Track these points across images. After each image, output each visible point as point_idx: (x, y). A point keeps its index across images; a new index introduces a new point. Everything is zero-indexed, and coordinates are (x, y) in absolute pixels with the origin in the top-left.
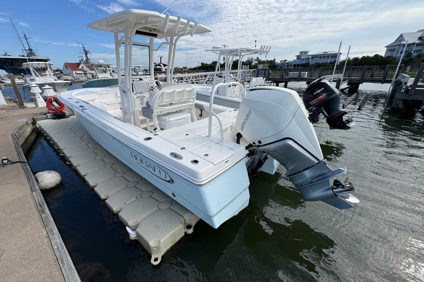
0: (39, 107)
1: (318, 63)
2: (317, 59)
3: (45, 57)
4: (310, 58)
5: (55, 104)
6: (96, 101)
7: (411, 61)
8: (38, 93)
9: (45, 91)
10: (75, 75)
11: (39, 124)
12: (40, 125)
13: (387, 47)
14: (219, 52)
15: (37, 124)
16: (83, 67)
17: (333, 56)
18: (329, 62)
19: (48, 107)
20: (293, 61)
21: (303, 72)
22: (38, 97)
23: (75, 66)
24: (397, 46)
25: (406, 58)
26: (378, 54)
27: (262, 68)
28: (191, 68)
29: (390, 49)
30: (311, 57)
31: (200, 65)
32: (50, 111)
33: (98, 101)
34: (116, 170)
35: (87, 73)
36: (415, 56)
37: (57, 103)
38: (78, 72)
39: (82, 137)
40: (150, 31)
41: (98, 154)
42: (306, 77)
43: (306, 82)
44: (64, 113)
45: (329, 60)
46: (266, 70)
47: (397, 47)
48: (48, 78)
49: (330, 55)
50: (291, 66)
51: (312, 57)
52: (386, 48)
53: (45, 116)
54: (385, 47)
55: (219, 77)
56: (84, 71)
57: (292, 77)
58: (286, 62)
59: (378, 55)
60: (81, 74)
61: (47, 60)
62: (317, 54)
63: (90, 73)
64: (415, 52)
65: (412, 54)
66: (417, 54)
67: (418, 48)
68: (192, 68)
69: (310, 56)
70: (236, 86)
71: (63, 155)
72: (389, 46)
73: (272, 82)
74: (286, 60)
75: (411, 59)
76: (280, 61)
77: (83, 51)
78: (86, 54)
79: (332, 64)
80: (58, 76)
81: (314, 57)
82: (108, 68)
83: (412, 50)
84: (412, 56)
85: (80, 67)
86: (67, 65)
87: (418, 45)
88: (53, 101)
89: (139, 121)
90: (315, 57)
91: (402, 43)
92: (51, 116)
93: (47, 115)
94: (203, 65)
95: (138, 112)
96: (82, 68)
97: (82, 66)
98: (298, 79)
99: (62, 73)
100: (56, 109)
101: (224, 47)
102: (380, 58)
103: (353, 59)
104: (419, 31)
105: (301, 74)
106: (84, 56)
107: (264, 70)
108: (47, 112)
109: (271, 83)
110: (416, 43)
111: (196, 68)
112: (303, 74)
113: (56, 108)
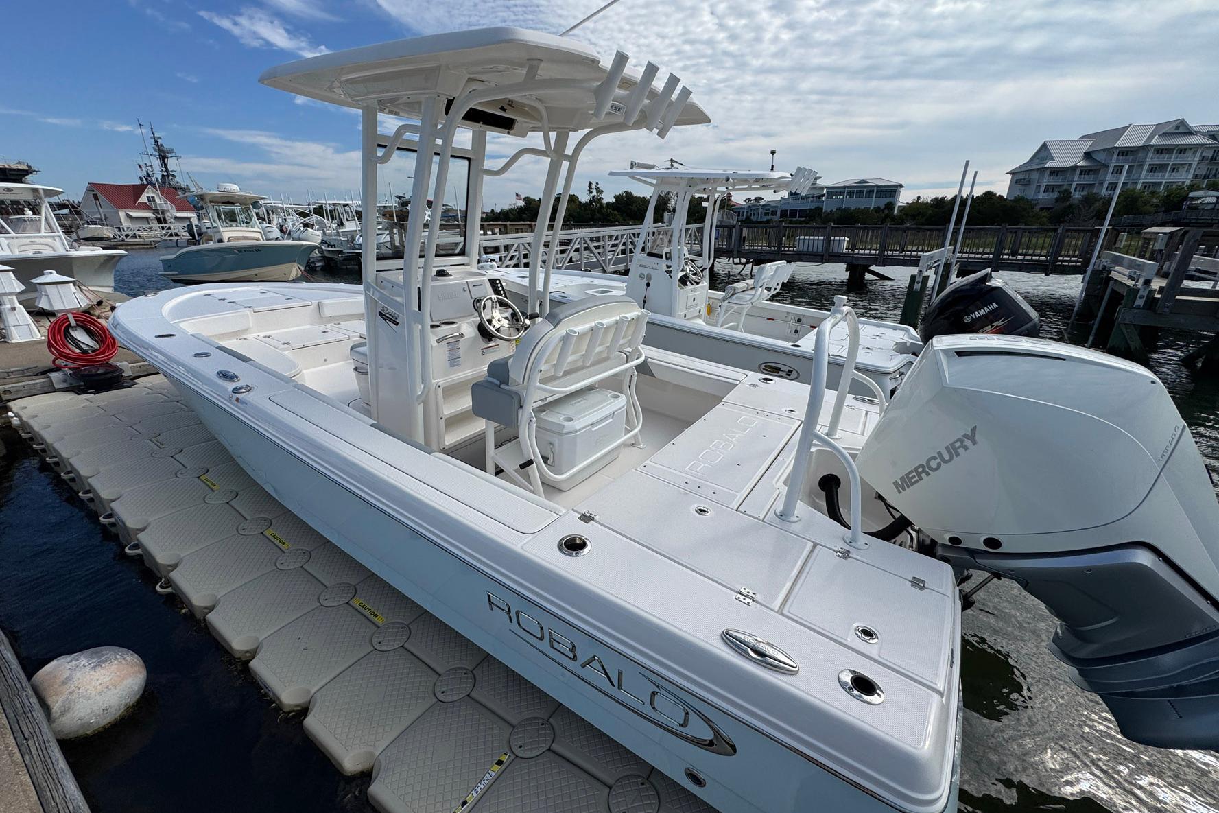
0: (14, 341)
1: (845, 210)
2: (841, 197)
3: (19, 163)
4: (824, 195)
5: (81, 336)
6: (250, 336)
7: (1073, 213)
8: (11, 294)
9: (46, 291)
10: (125, 223)
11: (21, 413)
12: (24, 419)
13: (1012, 173)
14: (654, 182)
15: (10, 414)
16: (153, 197)
17: (881, 191)
18: (872, 208)
19: (55, 348)
20: (780, 201)
21: (837, 238)
22: (9, 306)
23: (129, 195)
24: (1036, 172)
25: (1057, 204)
26: (992, 190)
27: (722, 221)
28: (493, 210)
29: (1021, 179)
30: (825, 191)
31: (521, 203)
32: (60, 362)
33: (254, 335)
34: (372, 617)
35: (167, 219)
36: (1079, 201)
37: (90, 333)
38: (134, 214)
39: (204, 471)
40: (503, 109)
41: (280, 545)
42: (845, 251)
43: (844, 265)
44: (116, 368)
45: (873, 203)
46: (734, 227)
47: (1035, 176)
48: (41, 237)
49: (875, 189)
50: (774, 213)
51: (828, 193)
52: (1010, 177)
53: (40, 381)
54: (1007, 173)
55: (649, 254)
56: (156, 211)
57: (806, 249)
58: (762, 203)
59: (992, 193)
60: (147, 219)
61: (27, 171)
62: (843, 185)
63: (176, 218)
64: (1078, 189)
65: (1071, 193)
66: (1083, 194)
67: (1086, 180)
68: (498, 210)
69: (822, 188)
70: (700, 285)
71: (139, 551)
72: (1016, 173)
73: (747, 263)
74: (761, 199)
75: (1071, 206)
76: (745, 201)
77: (154, 148)
78: (163, 158)
79: (881, 213)
80: (67, 223)
81: (834, 192)
82: (254, 207)
83: (1071, 185)
84: (1071, 199)
85: (143, 199)
86: (97, 191)
87: (1084, 171)
88: (72, 327)
89: (442, 422)
90: (836, 194)
91: (1046, 166)
92: (65, 381)
93: (48, 377)
94: (530, 204)
95: (440, 391)
96: (149, 200)
97: (151, 195)
98: (823, 255)
99: (79, 214)
100: (84, 356)
101: (672, 166)
102: (999, 201)
103: (932, 200)
104: (1084, 137)
105: (832, 243)
106: (156, 163)
107: (727, 227)
108: (49, 364)
109: (745, 264)
110: (1081, 166)
111: (511, 211)
112: (836, 243)
113: (84, 352)
